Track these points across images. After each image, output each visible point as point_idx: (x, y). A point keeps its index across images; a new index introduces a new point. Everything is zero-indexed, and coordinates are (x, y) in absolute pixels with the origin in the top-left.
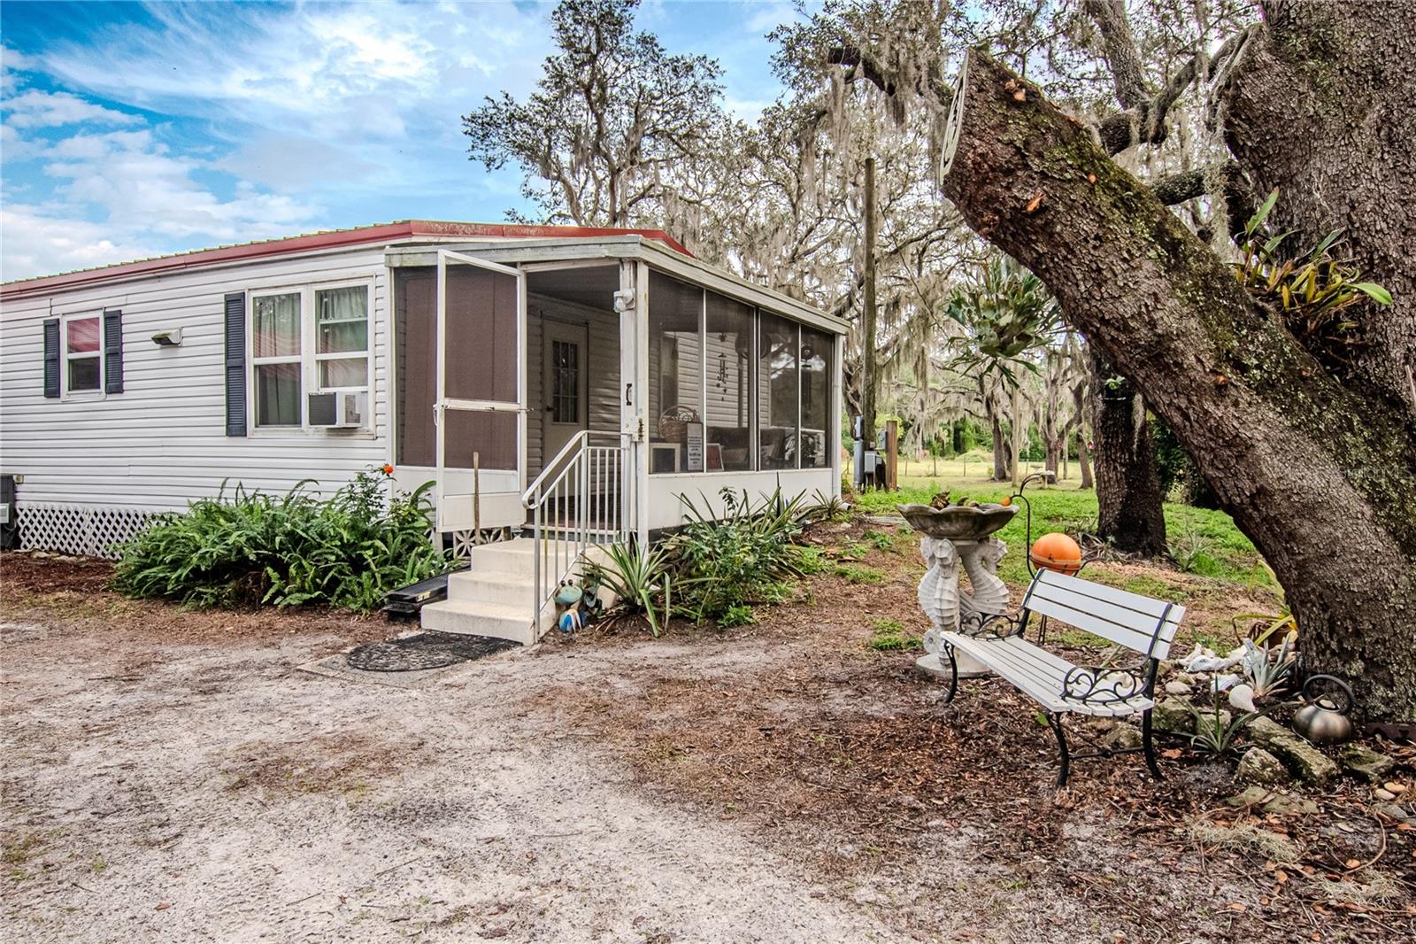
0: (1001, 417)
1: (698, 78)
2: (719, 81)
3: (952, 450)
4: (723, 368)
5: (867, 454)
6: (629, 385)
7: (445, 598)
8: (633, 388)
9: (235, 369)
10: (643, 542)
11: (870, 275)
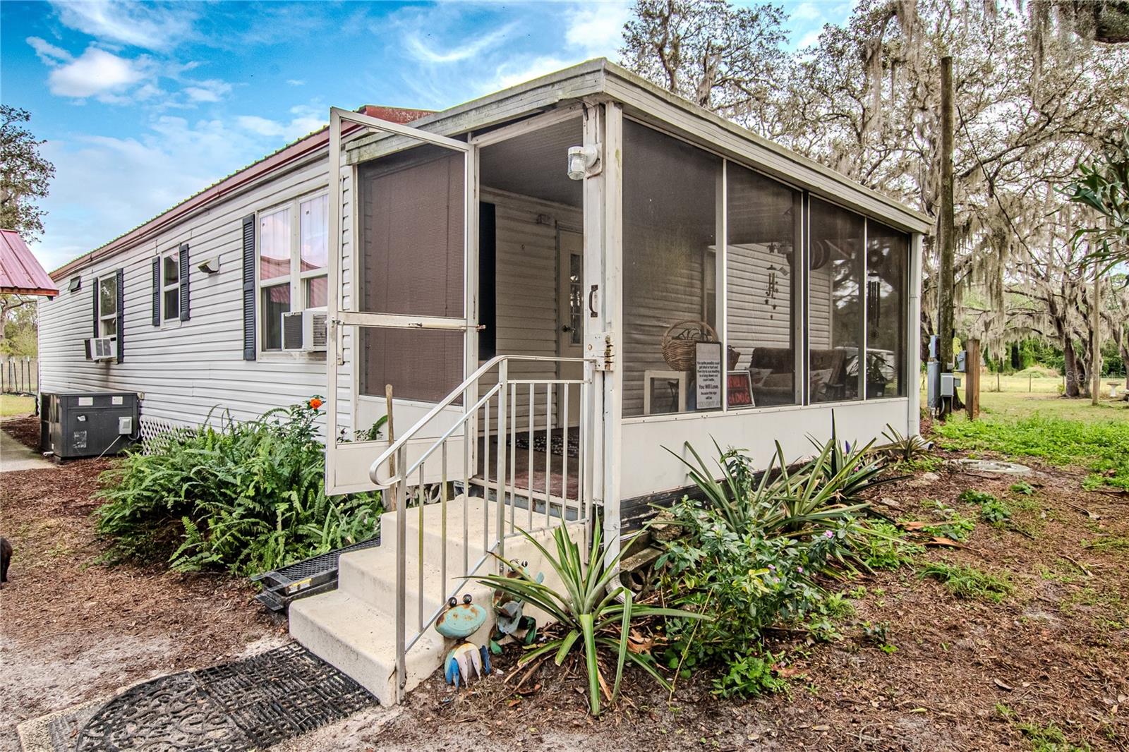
0: (1074, 337)
1: (763, 26)
2: (783, 27)
3: (1010, 366)
4: (772, 283)
5: (943, 376)
6: (595, 288)
7: (335, 586)
8: (599, 292)
9: (248, 292)
10: (613, 520)
11: (947, 183)
